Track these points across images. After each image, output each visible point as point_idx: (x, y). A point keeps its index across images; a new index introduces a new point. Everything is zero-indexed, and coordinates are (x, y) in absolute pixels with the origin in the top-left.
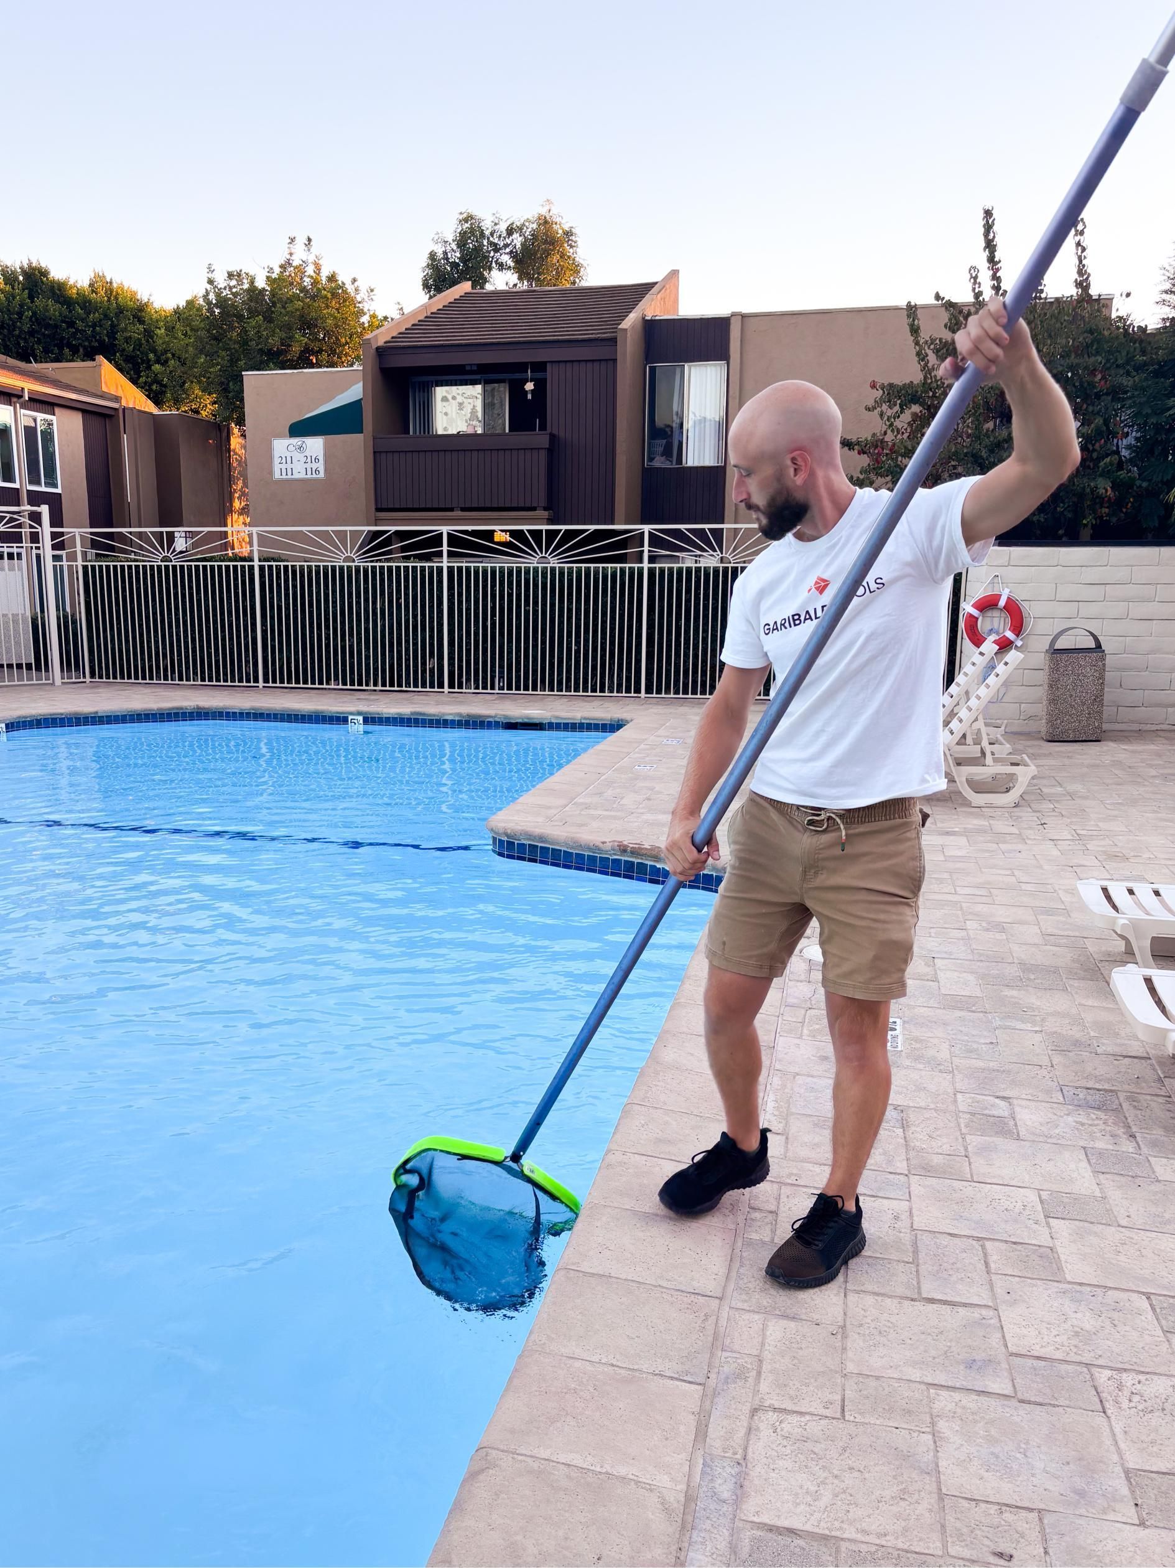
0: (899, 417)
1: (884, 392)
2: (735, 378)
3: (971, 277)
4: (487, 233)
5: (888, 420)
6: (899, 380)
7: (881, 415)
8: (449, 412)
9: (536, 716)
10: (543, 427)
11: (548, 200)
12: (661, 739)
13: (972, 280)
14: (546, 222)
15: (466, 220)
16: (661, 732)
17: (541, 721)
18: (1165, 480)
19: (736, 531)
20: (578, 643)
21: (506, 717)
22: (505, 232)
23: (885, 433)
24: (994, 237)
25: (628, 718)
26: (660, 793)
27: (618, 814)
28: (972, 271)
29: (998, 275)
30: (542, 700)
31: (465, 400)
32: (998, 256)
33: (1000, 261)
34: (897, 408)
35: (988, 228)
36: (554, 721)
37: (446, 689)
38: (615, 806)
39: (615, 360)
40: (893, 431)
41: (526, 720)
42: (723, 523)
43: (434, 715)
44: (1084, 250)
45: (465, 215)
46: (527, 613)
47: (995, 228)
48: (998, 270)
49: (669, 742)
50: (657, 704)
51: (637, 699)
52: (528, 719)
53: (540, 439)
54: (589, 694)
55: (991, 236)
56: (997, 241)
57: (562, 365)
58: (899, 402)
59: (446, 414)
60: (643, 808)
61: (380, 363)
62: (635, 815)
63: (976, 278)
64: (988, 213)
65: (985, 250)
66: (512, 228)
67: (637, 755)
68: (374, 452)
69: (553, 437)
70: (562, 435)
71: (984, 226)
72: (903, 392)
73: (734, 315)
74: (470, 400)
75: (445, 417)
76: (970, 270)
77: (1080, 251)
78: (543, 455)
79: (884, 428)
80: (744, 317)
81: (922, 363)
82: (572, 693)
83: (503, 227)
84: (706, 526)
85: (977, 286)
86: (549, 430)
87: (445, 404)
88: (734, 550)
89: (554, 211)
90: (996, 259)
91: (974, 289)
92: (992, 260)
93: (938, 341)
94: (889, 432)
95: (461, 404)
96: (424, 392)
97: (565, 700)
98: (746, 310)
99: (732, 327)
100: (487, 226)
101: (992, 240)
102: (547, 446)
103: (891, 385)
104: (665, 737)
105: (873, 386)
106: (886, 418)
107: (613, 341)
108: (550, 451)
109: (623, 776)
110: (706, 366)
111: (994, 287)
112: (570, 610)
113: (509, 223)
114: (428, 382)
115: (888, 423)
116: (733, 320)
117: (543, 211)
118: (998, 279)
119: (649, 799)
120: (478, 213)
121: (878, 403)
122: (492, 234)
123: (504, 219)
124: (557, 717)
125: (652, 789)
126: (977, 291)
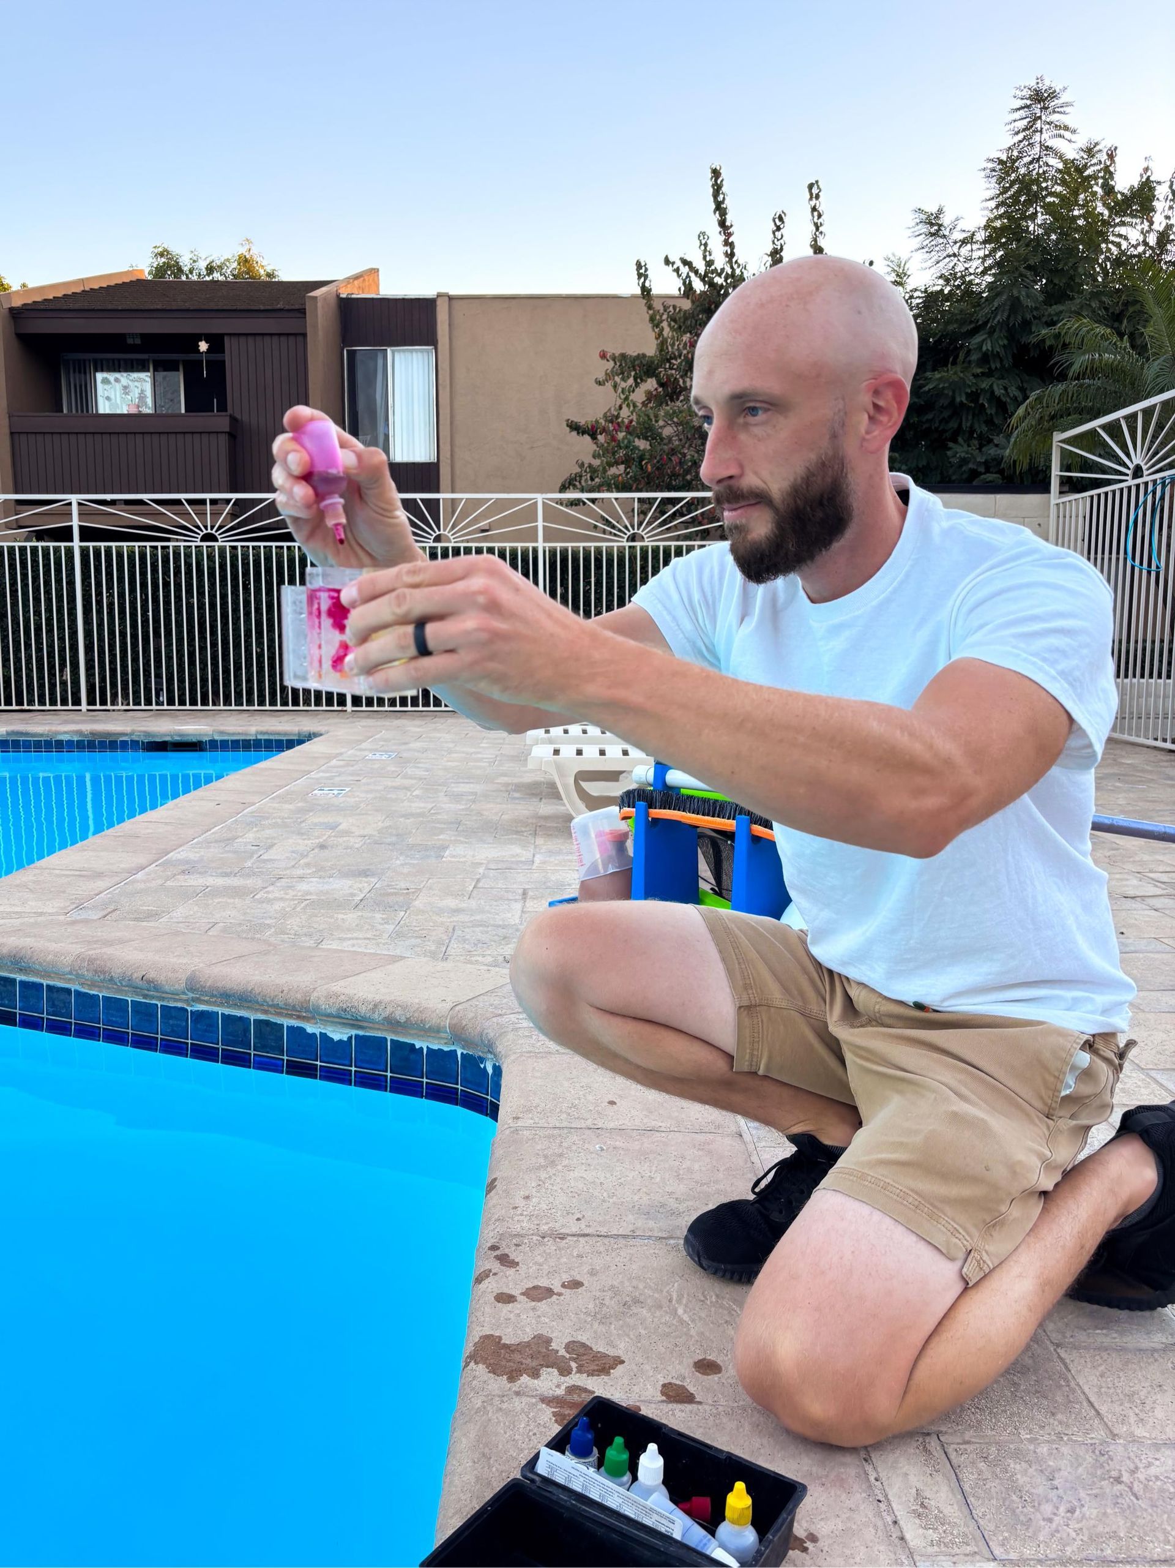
0: (633, 391)
1: (615, 363)
2: (444, 365)
3: (701, 244)
4: (186, 269)
5: (623, 392)
6: (633, 352)
7: (615, 386)
8: (113, 397)
9: (190, 732)
10: (222, 407)
11: (248, 240)
12: (366, 753)
13: (703, 247)
14: (246, 261)
15: (162, 255)
16: (364, 745)
17: (199, 739)
18: (920, 466)
19: (454, 501)
20: (260, 643)
21: (147, 734)
22: (204, 270)
23: (620, 408)
24: (724, 198)
25: (323, 731)
26: (347, 833)
27: (249, 882)
28: (701, 238)
29: (730, 240)
30: (214, 715)
31: (130, 383)
32: (729, 219)
33: (732, 226)
34: (631, 381)
35: (717, 189)
36: (217, 738)
37: (84, 706)
38: (249, 864)
39: (304, 335)
40: (628, 405)
41: (177, 738)
42: (438, 491)
43: (42, 735)
44: (820, 216)
45: (160, 249)
46: (190, 606)
47: (724, 189)
48: (730, 235)
49: (378, 756)
50: (368, 717)
51: (342, 713)
52: (180, 735)
53: (219, 421)
54: (279, 707)
55: (720, 198)
56: (728, 204)
57: (242, 339)
58: (633, 373)
59: (108, 398)
60: (308, 865)
61: (15, 329)
62: (283, 883)
63: (706, 245)
64: (716, 173)
65: (715, 213)
66: (211, 267)
67: (321, 774)
68: (12, 433)
69: (234, 420)
70: (245, 418)
71: (713, 186)
72: (636, 363)
73: (439, 295)
74: (136, 384)
75: (106, 402)
76: (699, 236)
77: (816, 217)
78: (223, 440)
79: (619, 402)
80: (451, 298)
81: (657, 330)
82: (256, 707)
83: (202, 265)
84: (418, 496)
85: (707, 253)
86: (230, 411)
87: (106, 387)
88: (453, 527)
89: (254, 251)
90: (728, 223)
91: (705, 257)
92: (722, 224)
93: (671, 309)
94: (624, 406)
95: (125, 388)
96: (80, 372)
97: (245, 715)
98: (453, 292)
99: (439, 309)
100: (185, 262)
101: (723, 202)
102: (227, 429)
103: (623, 356)
104: (371, 750)
105: (603, 356)
106: (620, 390)
107: (302, 312)
108: (232, 436)
109: (287, 806)
110: (411, 351)
111: (726, 254)
112: (247, 603)
113: (208, 262)
114: (85, 361)
115: (623, 397)
116: (439, 302)
117: (243, 250)
118: (732, 245)
119: (322, 847)
120: (175, 249)
121: (609, 376)
122: (191, 272)
123: (203, 258)
124: (222, 733)
125: (333, 827)
126: (708, 259)
